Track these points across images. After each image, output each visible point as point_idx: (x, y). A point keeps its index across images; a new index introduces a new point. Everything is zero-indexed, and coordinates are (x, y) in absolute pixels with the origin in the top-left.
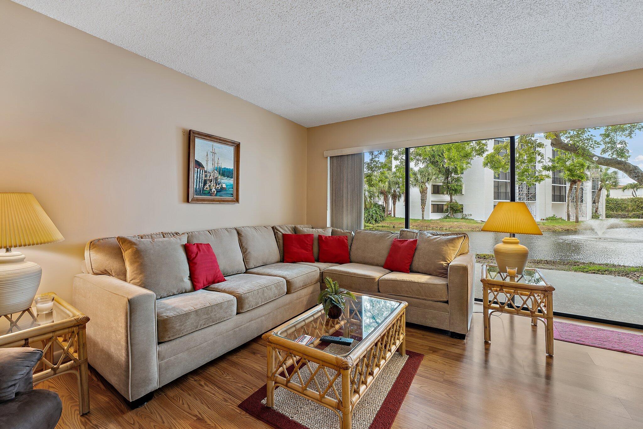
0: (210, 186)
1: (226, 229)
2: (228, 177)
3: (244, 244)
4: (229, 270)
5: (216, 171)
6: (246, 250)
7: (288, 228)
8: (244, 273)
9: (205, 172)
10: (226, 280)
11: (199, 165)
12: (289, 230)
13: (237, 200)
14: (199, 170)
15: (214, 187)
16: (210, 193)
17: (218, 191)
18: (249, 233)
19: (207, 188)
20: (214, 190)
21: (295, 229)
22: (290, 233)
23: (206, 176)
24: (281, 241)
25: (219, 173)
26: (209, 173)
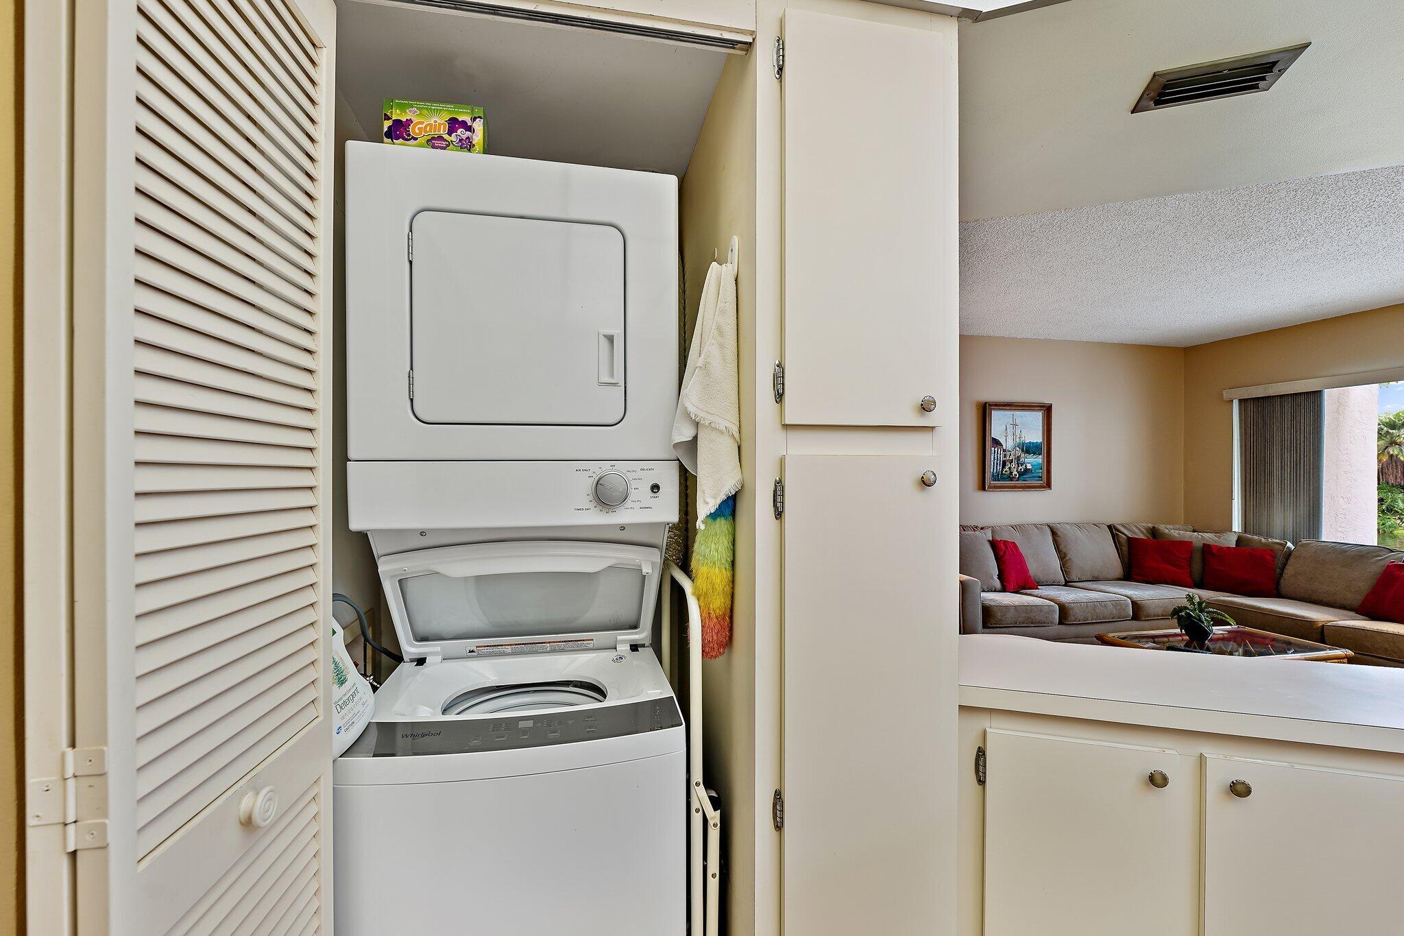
0: (1010, 468)
1: (1035, 525)
2: (1034, 454)
3: (1061, 547)
4: (1042, 578)
5: (1018, 448)
6: (1065, 555)
7: (1139, 529)
8: (1063, 585)
9: (1004, 451)
10: (1039, 589)
11: (996, 443)
12: (1142, 532)
13: (1048, 485)
14: (996, 449)
15: (1015, 470)
16: (1010, 478)
17: (1021, 474)
18: (1069, 533)
19: (1006, 471)
20: (1016, 473)
21: (1154, 532)
22: (1142, 537)
23: (1005, 456)
24: (1125, 549)
25: (1023, 451)
26: (1010, 451)
